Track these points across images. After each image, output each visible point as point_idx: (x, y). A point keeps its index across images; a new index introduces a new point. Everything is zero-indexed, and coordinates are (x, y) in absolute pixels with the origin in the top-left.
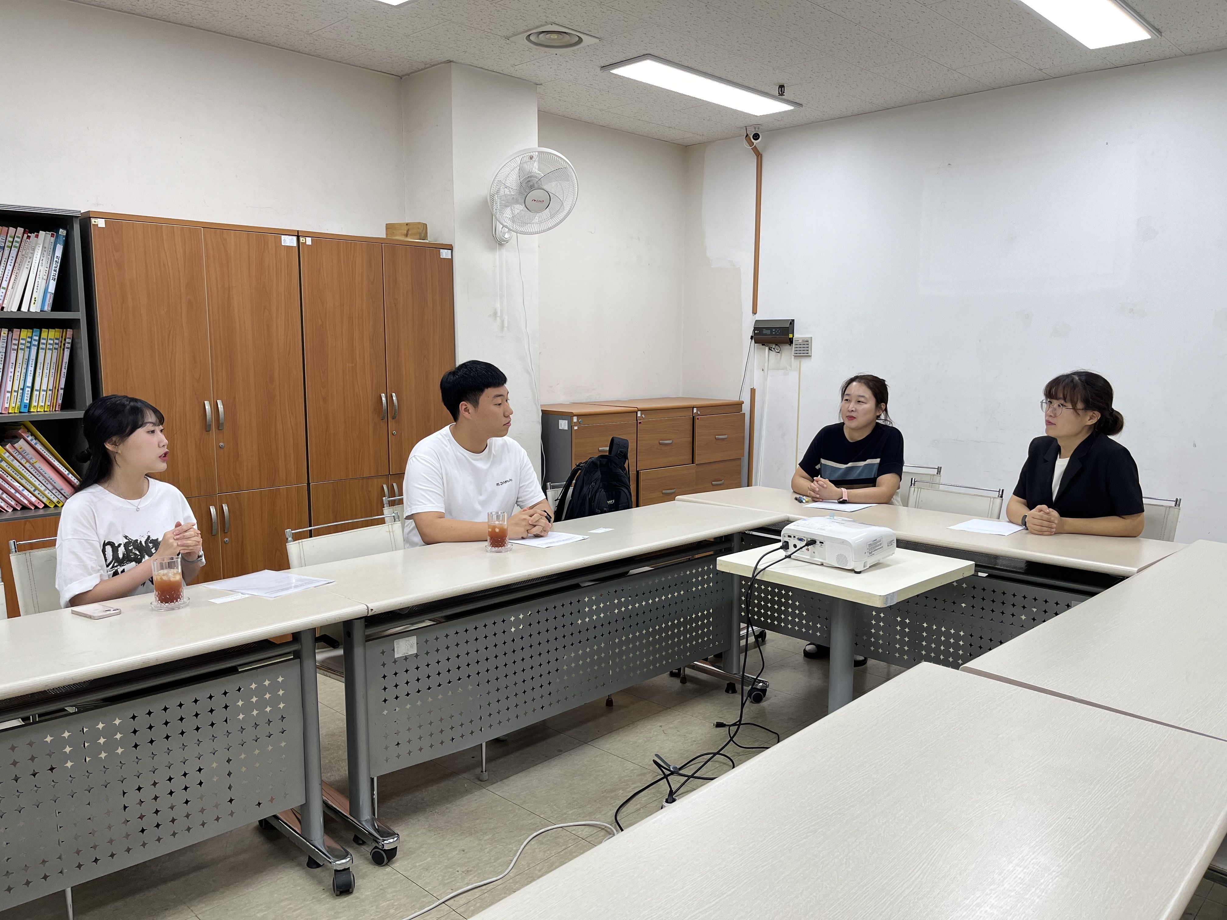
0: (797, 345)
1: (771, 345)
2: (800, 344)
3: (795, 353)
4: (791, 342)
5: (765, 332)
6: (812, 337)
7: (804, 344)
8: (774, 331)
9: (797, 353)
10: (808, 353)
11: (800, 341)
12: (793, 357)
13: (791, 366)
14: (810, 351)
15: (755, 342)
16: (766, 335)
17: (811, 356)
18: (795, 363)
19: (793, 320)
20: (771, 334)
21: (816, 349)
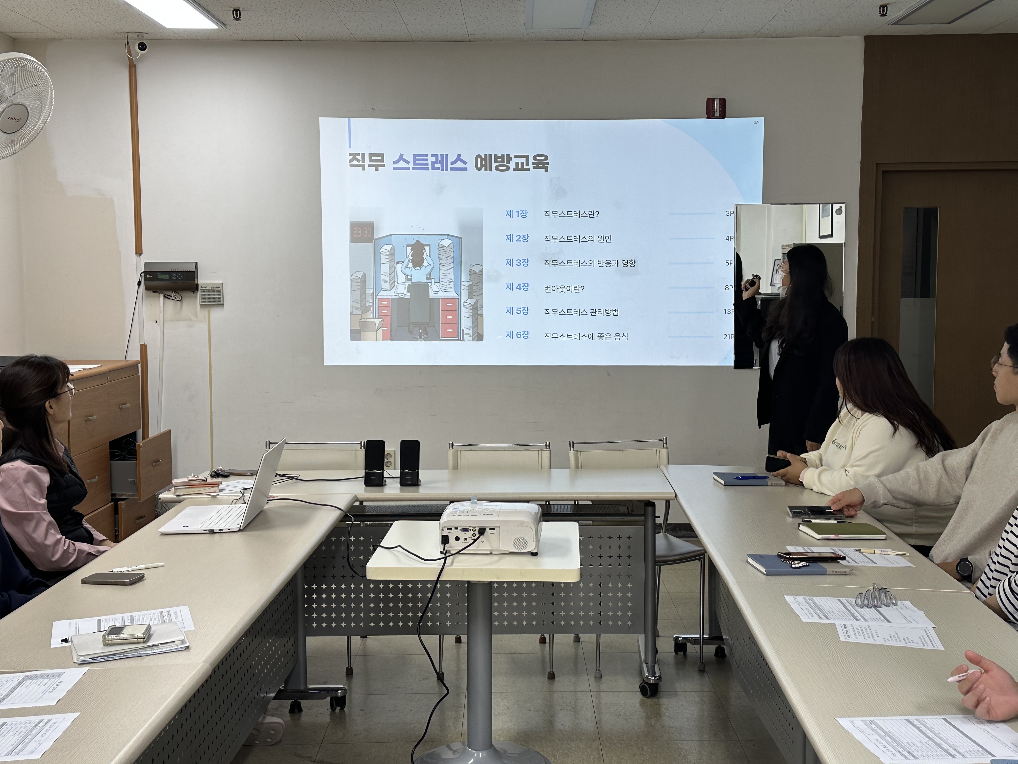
0: (204, 292)
1: (169, 293)
2: (209, 291)
3: (202, 302)
4: (195, 288)
5: (160, 276)
6: (222, 283)
7: (214, 291)
8: (174, 276)
9: (205, 302)
10: (220, 301)
11: (209, 288)
12: (199, 306)
13: (196, 317)
14: (222, 300)
15: (147, 288)
16: (162, 280)
17: (223, 304)
18: (202, 313)
19: (197, 263)
20: (170, 279)
21: (228, 296)
